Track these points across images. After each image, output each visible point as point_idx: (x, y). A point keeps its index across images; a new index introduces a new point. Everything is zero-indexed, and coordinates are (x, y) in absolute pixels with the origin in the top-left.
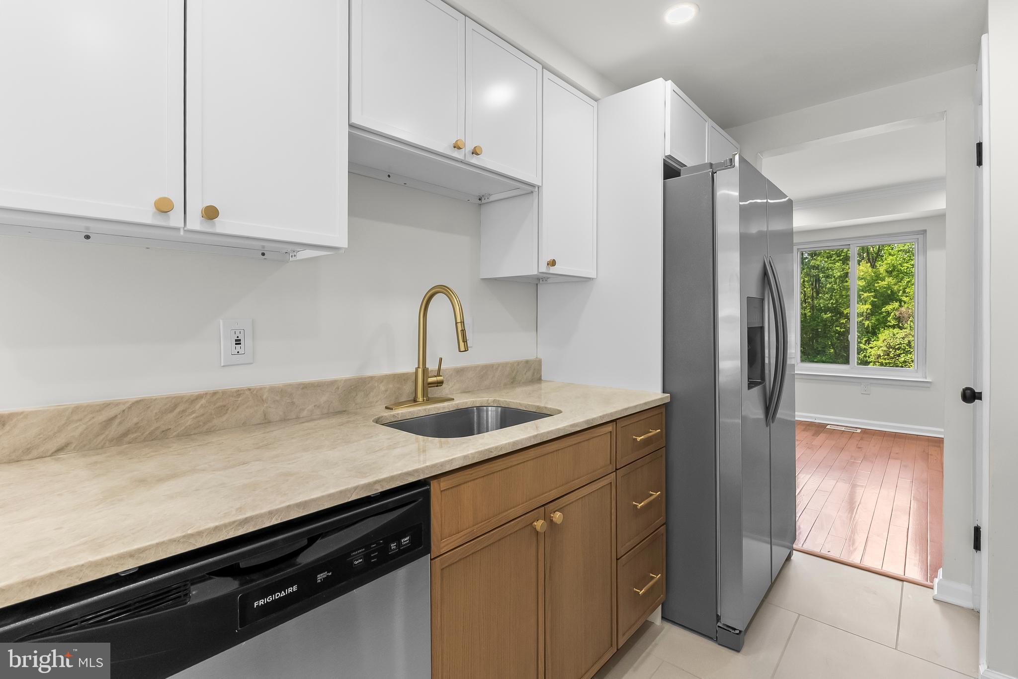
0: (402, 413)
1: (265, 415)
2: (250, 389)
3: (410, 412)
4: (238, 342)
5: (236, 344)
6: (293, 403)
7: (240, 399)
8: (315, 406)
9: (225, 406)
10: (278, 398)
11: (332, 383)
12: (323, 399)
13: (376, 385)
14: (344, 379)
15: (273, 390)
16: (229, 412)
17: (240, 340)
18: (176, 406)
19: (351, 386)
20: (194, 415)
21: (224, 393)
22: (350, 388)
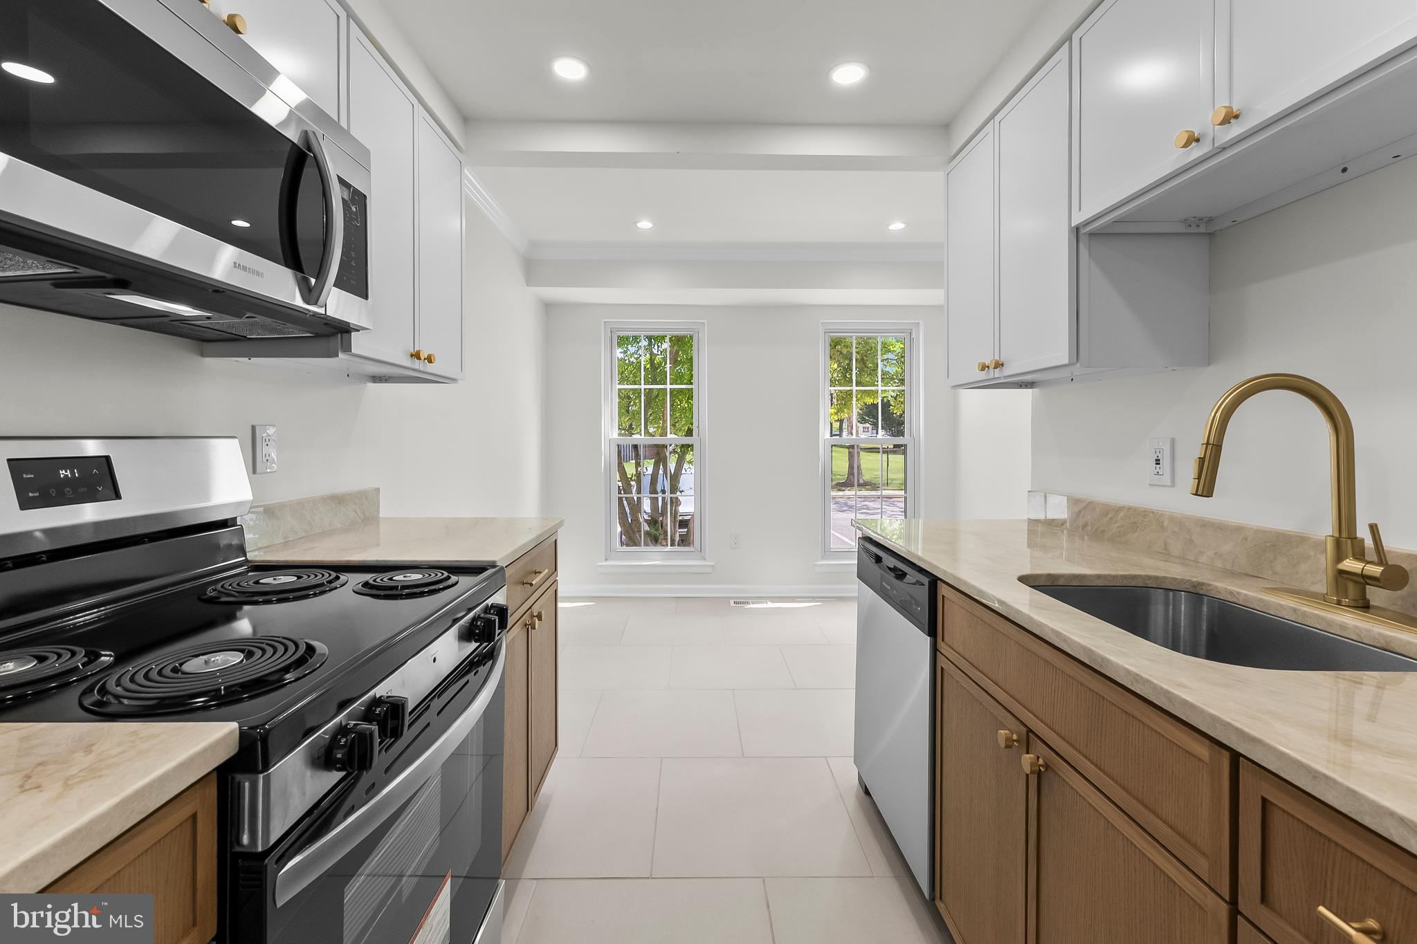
0: (1246, 595)
1: (1166, 545)
2: (1153, 513)
3: (1261, 600)
4: (1158, 462)
5: (1156, 464)
6: (1191, 541)
7: (1146, 520)
8: (1215, 554)
9: (1135, 523)
10: (1176, 530)
11: (1239, 529)
12: (1227, 548)
13: (1312, 554)
14: (1255, 528)
15: (1172, 518)
16: (1138, 530)
17: (1159, 460)
18: (1107, 514)
19: (1265, 542)
20: (1117, 525)
21: (1135, 510)
22: (1264, 545)
